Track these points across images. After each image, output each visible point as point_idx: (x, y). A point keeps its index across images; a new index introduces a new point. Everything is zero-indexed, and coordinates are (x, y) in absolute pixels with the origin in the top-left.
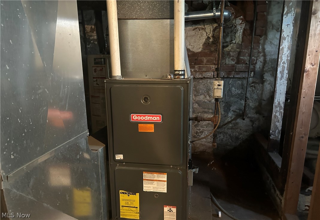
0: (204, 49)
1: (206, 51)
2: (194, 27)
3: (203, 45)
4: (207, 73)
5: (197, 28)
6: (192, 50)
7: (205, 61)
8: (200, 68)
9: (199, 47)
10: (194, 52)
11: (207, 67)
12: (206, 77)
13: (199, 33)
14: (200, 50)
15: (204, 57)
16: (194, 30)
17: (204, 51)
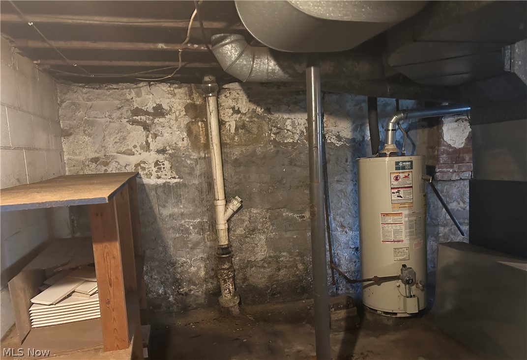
0: (466, 144)
1: (469, 147)
2: (456, 118)
3: (466, 139)
4: (464, 173)
5: (459, 119)
6: (453, 146)
7: (467, 159)
8: (459, 167)
9: (461, 141)
10: (455, 148)
11: (467, 165)
12: (463, 178)
13: (462, 125)
14: (462, 146)
15: (467, 153)
16: (456, 121)
17: (467, 147)
